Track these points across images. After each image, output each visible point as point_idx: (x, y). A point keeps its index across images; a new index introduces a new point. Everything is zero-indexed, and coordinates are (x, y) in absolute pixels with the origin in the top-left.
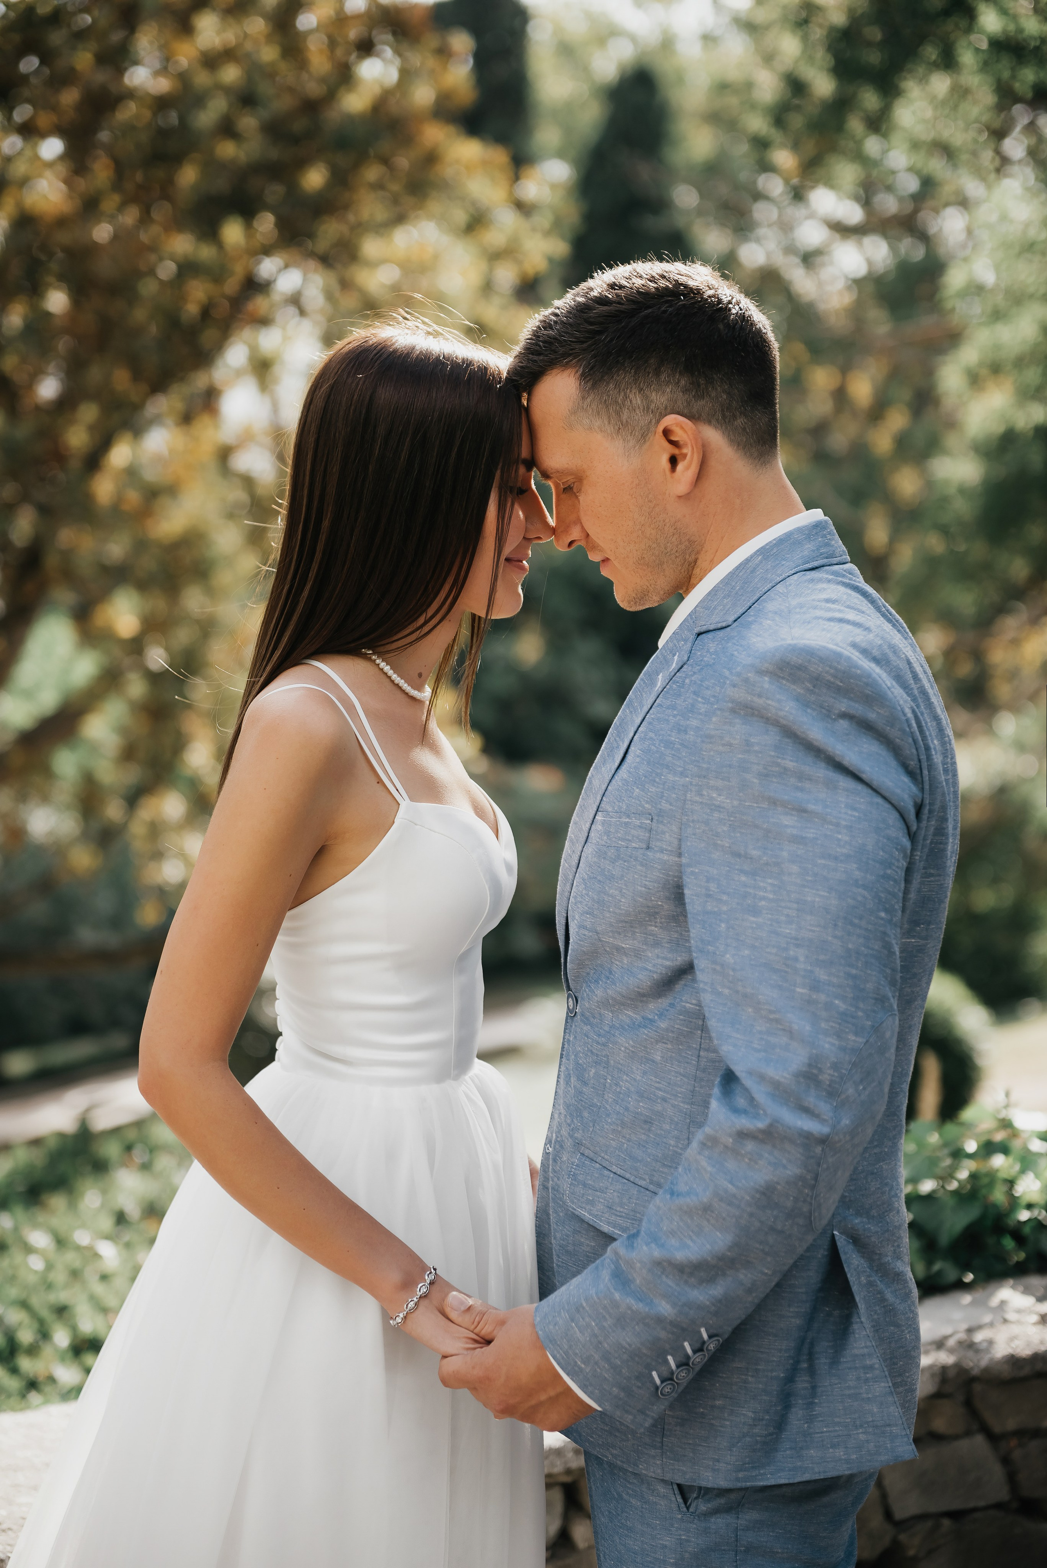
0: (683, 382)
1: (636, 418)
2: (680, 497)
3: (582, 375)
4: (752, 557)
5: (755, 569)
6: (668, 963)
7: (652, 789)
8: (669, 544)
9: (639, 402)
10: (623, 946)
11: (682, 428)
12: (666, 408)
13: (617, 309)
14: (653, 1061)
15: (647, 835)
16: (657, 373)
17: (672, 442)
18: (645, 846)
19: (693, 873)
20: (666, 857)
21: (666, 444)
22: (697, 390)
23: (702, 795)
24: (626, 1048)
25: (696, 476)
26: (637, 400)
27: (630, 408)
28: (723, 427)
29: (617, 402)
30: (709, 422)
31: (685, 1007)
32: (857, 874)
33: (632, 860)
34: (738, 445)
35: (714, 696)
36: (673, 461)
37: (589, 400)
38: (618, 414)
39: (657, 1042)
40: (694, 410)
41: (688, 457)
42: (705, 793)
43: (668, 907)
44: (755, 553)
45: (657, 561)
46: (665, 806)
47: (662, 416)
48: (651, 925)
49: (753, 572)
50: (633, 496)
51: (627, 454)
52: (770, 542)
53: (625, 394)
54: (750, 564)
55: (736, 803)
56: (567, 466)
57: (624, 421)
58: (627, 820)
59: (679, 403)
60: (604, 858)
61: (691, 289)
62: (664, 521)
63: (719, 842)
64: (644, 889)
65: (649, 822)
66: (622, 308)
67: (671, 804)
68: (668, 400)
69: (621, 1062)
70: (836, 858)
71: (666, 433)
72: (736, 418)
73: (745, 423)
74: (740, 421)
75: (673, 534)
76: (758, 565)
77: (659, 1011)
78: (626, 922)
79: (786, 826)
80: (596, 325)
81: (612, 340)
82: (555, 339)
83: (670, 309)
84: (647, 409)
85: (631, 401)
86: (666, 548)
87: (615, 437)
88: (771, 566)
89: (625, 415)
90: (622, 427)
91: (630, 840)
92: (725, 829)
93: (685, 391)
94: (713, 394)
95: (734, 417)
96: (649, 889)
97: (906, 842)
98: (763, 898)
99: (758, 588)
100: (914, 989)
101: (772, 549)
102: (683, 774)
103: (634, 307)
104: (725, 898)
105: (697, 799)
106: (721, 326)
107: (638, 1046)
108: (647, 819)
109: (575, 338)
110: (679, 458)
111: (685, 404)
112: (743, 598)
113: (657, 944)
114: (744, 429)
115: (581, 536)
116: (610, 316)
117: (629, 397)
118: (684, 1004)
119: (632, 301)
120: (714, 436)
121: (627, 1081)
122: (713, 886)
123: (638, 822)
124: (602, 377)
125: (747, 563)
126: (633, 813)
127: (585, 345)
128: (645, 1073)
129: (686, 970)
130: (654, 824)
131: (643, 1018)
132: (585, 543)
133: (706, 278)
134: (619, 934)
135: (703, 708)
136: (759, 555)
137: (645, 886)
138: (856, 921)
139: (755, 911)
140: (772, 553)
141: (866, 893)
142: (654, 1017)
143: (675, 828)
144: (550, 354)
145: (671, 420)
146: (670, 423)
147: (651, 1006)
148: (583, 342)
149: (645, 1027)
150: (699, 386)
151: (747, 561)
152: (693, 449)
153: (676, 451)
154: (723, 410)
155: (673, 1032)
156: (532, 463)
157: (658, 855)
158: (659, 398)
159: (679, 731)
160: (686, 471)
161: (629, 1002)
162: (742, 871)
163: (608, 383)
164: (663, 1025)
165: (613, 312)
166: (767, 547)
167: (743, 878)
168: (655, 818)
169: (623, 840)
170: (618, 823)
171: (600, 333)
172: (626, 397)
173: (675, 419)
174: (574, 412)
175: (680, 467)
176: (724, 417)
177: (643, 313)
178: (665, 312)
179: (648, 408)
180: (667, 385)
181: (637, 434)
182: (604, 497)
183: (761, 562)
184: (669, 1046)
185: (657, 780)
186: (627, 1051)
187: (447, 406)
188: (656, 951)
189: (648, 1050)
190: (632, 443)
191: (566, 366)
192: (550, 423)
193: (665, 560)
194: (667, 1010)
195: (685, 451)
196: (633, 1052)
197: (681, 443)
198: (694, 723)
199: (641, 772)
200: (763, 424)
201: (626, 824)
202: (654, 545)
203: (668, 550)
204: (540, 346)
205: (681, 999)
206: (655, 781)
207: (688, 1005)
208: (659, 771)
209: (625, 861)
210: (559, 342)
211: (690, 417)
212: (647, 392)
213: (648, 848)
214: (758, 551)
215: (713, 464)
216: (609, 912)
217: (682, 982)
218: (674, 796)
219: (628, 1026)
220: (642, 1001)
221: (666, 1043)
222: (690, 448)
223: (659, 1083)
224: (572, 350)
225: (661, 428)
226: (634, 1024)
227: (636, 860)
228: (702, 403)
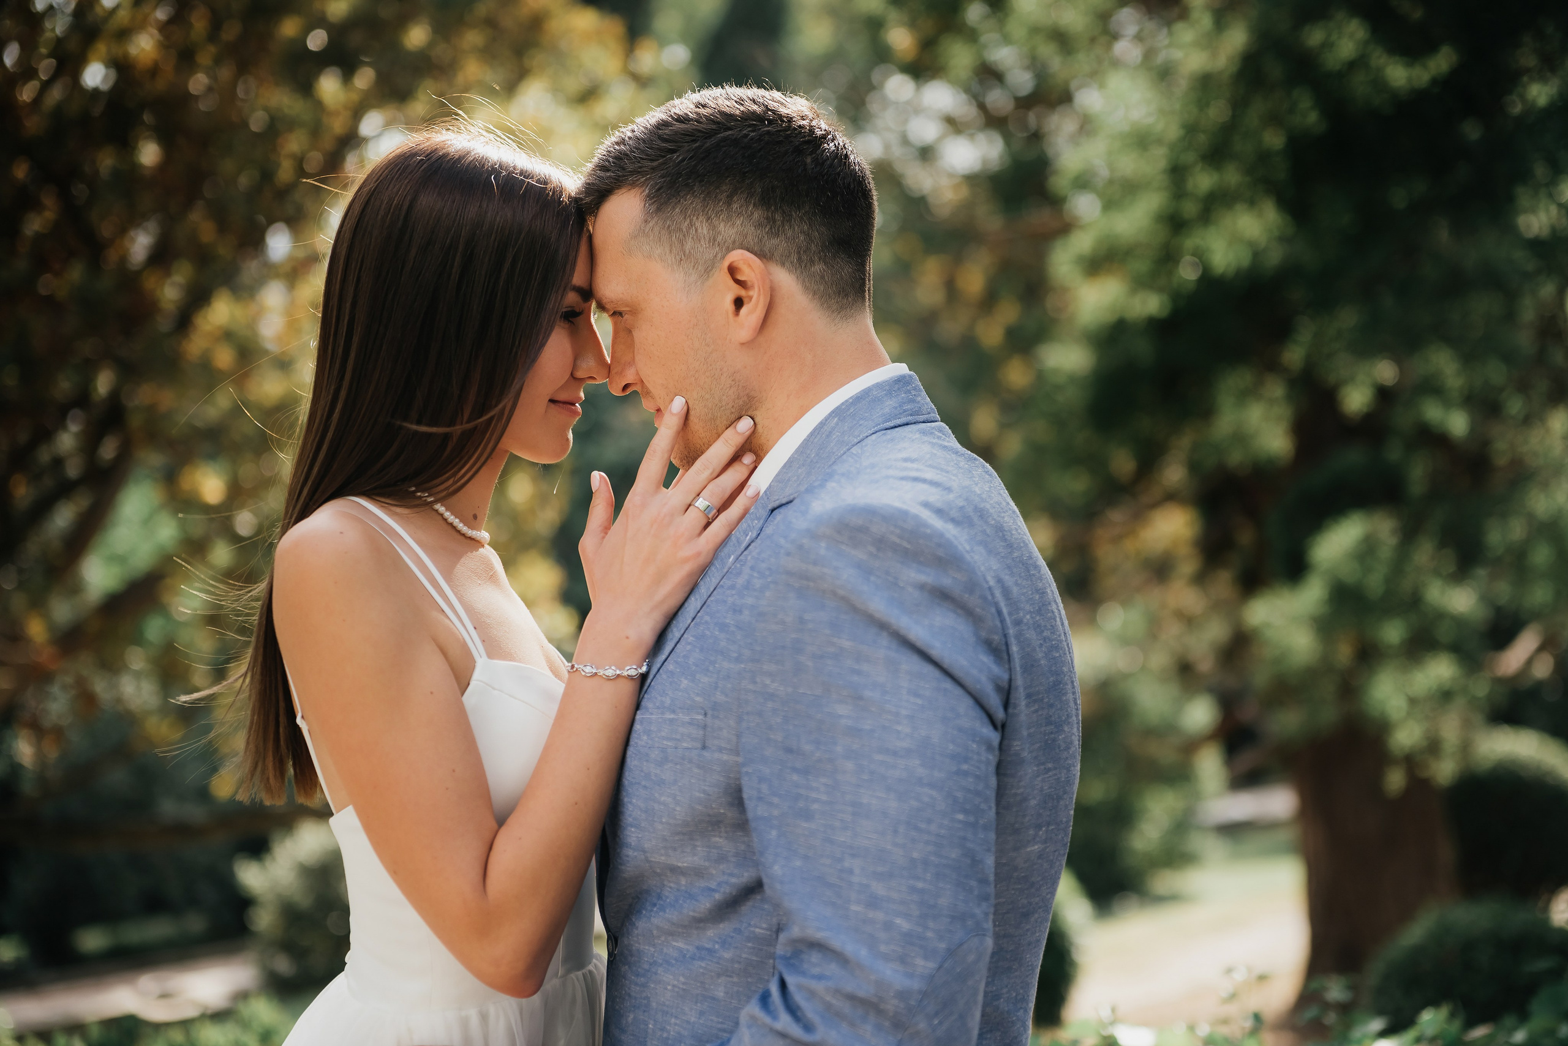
0: (756, 215)
1: (701, 250)
2: (743, 344)
3: (648, 196)
4: (827, 419)
5: (830, 432)
6: (734, 880)
7: (705, 680)
8: (724, 397)
9: (705, 232)
10: (680, 864)
11: (750, 266)
12: (734, 242)
13: (694, 127)
14: (714, 999)
15: (701, 732)
16: (729, 203)
17: (738, 282)
18: (699, 745)
19: (747, 773)
20: (725, 757)
21: (731, 283)
22: (772, 226)
23: (755, 683)
24: (674, 986)
25: (761, 321)
26: (703, 228)
27: (695, 237)
28: (798, 271)
29: (681, 230)
30: (783, 264)
31: (754, 932)
32: (921, 771)
33: (686, 763)
34: (815, 293)
35: (769, 569)
36: (739, 303)
37: (651, 224)
38: (682, 243)
39: (719, 975)
40: (766, 249)
41: (754, 300)
42: (758, 680)
43: (731, 814)
44: (830, 415)
45: (710, 415)
46: (720, 697)
47: (729, 250)
48: (715, 836)
49: (828, 436)
50: (689, 337)
51: (687, 289)
52: (847, 401)
53: (691, 221)
54: (825, 427)
55: (790, 690)
56: (621, 296)
57: (687, 251)
58: (672, 716)
59: (750, 238)
60: (647, 761)
61: (780, 117)
62: (721, 370)
63: (772, 736)
64: (702, 795)
65: (700, 717)
66: (701, 127)
67: (726, 695)
68: (737, 233)
69: (667, 1003)
70: (895, 754)
71: (732, 270)
72: (814, 264)
73: (824, 271)
74: (818, 267)
75: (731, 387)
76: (833, 429)
77: (720, 938)
78: (684, 834)
79: (841, 716)
80: (670, 142)
81: (683, 160)
82: (627, 155)
83: (752, 134)
84: (713, 240)
85: (696, 230)
86: (720, 401)
87: (676, 268)
88: (848, 427)
89: (689, 245)
90: (684, 258)
91: (679, 740)
92: (779, 720)
93: (759, 225)
94: (790, 233)
95: (812, 262)
96: (709, 795)
97: (995, 737)
98: (816, 800)
99: (834, 453)
100: (1032, 900)
101: (849, 409)
102: (738, 660)
103: (714, 127)
104: (776, 800)
105: (751, 687)
106: (809, 160)
107: (692, 982)
108: (698, 714)
109: (645, 155)
110: (745, 300)
111: (756, 240)
112: (818, 466)
113: (722, 859)
114: (822, 277)
115: (635, 380)
116: (688, 135)
117: (695, 224)
118: (752, 929)
119: (712, 120)
120: (786, 279)
121: (676, 1024)
122: (764, 788)
123: (687, 719)
124: (669, 199)
125: (821, 428)
126: (680, 708)
127: (655, 164)
128: (702, 1013)
129: (754, 888)
130: (709, 720)
131: (698, 948)
132: (640, 388)
133: (802, 109)
134: (675, 849)
135: (757, 583)
136: (835, 417)
137: (704, 792)
138: (923, 826)
139: (807, 815)
140: (848, 413)
141: (934, 793)
142: (714, 946)
143: (732, 723)
144: (618, 171)
145: (738, 256)
146: (735, 259)
147: (710, 933)
148: (652, 160)
149: (702, 959)
150: (774, 221)
151: (822, 424)
152: (760, 290)
153: (742, 293)
154: (799, 253)
155: (739, 963)
156: (587, 293)
157: (717, 755)
158: (728, 230)
159: (735, 611)
160: (751, 314)
161: (680, 930)
162: (795, 770)
163: (674, 208)
164: (727, 955)
165: (690, 130)
166: (843, 407)
167: (795, 777)
168: (710, 713)
169: (668, 739)
170: (660, 720)
171: (673, 151)
172: (691, 224)
173: (742, 254)
174: (635, 237)
175: (744, 310)
176: (799, 259)
177: (722, 135)
178: (746, 136)
179: (715, 240)
180: (739, 214)
181: (699, 269)
182: (658, 335)
183: (837, 424)
184: (735, 979)
185: (711, 668)
186: (676, 989)
187: (498, 219)
188: (721, 867)
189: (707, 986)
190: (694, 277)
191: (633, 185)
192: (610, 247)
193: (719, 415)
194: (732, 937)
195: (751, 293)
196: (684, 990)
197: (749, 284)
198: (750, 601)
199: (691, 661)
200: (845, 274)
201: (671, 721)
202: (707, 396)
203: (724, 403)
204: (609, 161)
205: (750, 924)
206: (708, 670)
207: (757, 930)
208: (712, 658)
209: (676, 764)
210: (629, 158)
211: (761, 255)
212: (715, 222)
213: (704, 747)
214: (833, 412)
215: (782, 310)
216: (661, 823)
217: (750, 904)
218: (729, 686)
219: (676, 959)
220: (697, 928)
221: (731, 977)
222: (756, 289)
223: (722, 1023)
224: (640, 167)
225: (726, 264)
226: (684, 956)
227: (690, 761)
228: (775, 241)
